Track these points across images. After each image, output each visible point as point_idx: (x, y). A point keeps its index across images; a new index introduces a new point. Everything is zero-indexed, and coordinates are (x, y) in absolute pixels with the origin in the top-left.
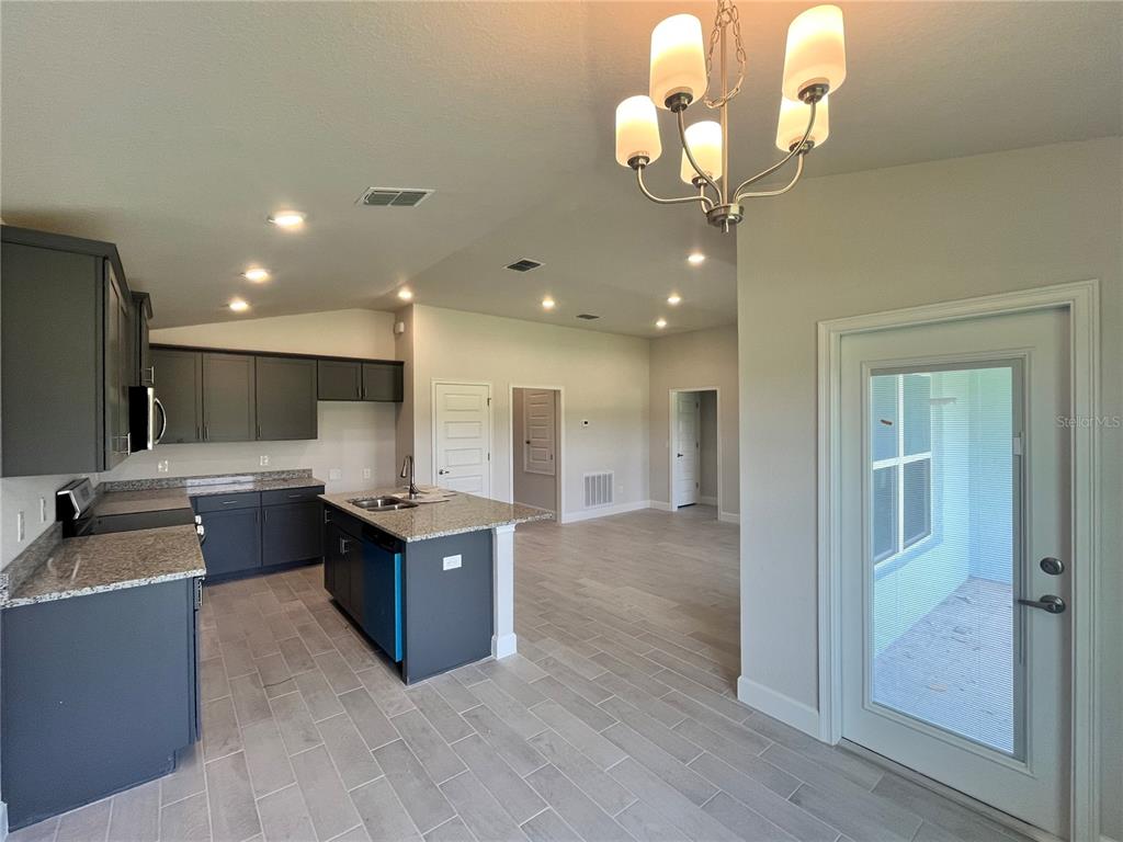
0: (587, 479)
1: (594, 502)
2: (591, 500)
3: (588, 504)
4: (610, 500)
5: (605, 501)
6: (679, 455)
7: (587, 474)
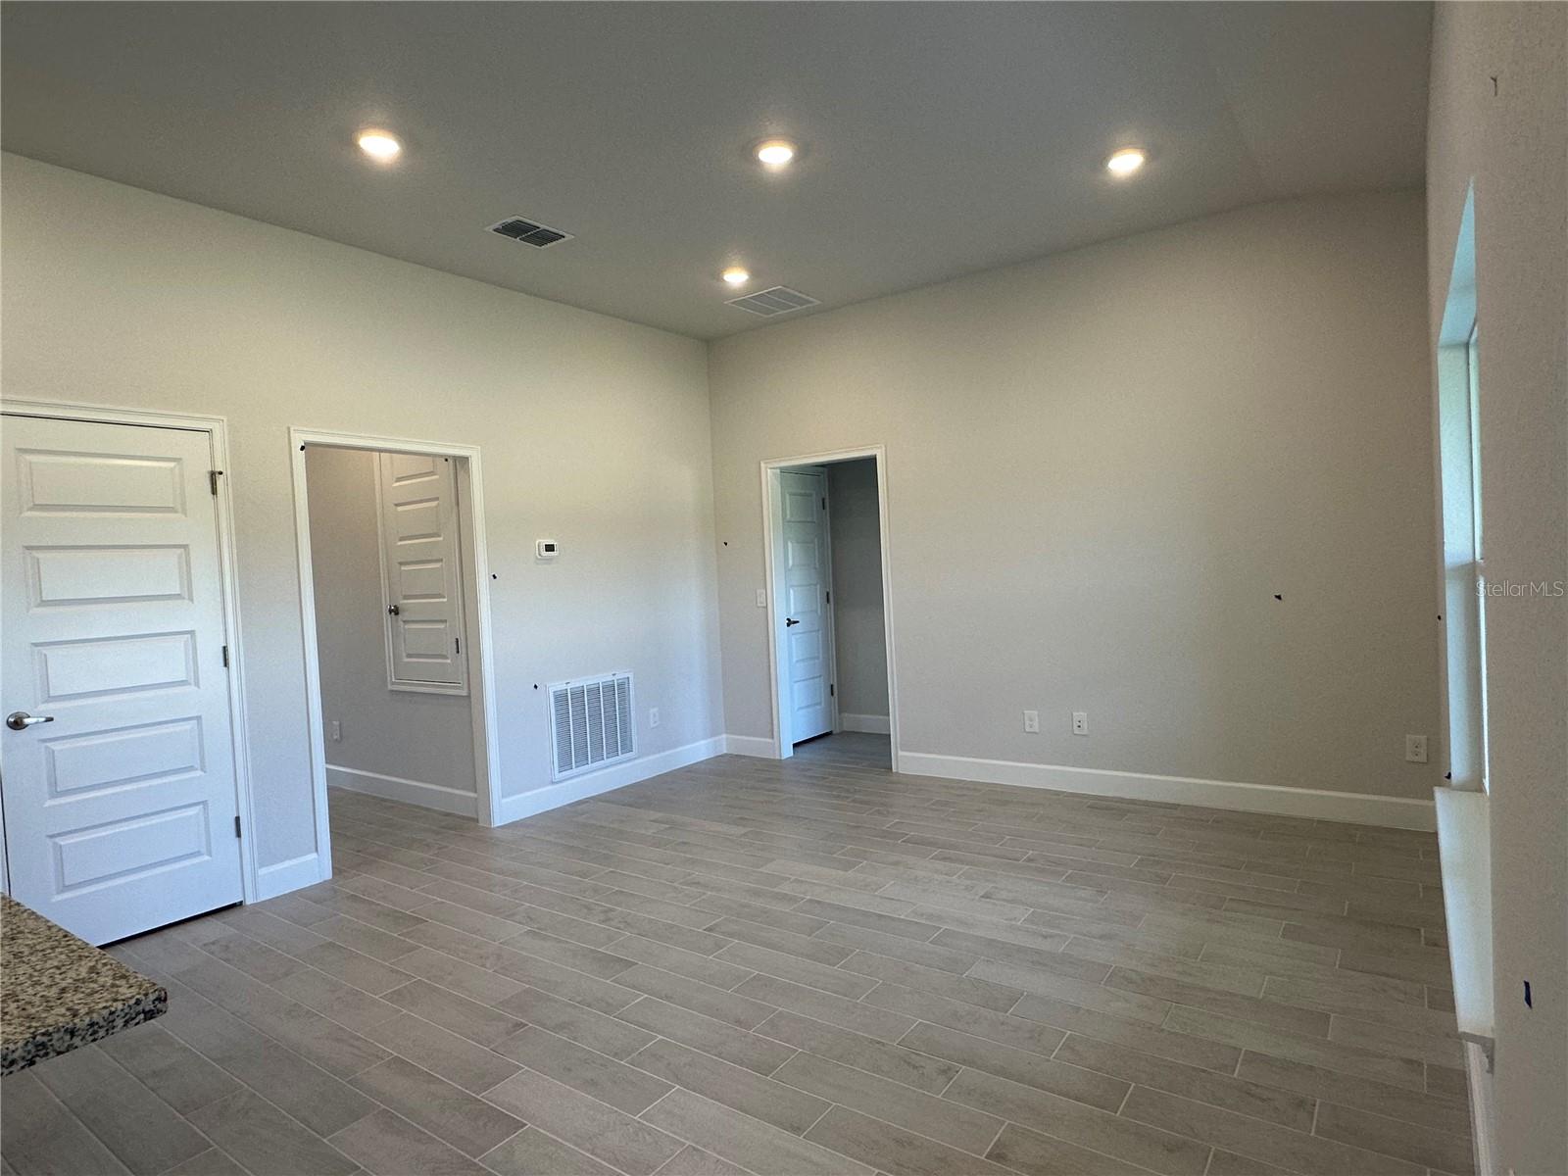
0: (561, 698)
1: (583, 759)
2: (573, 753)
3: (565, 764)
4: (627, 747)
5: (613, 751)
6: (790, 623)
7: (560, 686)
